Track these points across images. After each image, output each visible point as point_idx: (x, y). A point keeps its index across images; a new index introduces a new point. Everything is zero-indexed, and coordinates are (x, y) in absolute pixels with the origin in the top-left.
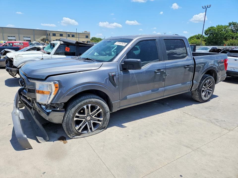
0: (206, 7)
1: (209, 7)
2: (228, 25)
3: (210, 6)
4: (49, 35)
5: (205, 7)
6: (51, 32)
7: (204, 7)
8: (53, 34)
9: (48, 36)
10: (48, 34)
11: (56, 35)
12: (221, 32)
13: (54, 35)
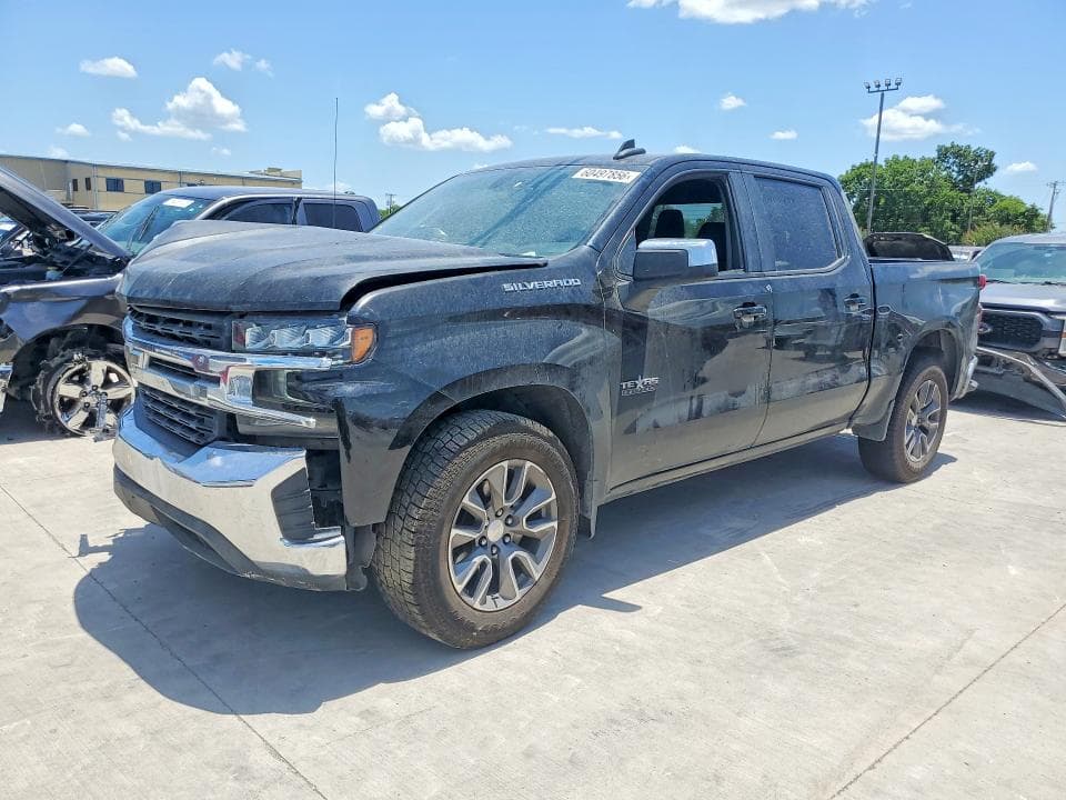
0: (883, 87)
1: (893, 86)
2: (934, 155)
3: (898, 84)
4: (88, 187)
5: (879, 86)
6: (101, 173)
7: (873, 88)
8: (108, 180)
9: (75, 189)
10: (75, 182)
11: (127, 185)
12: (907, 189)
13: (115, 185)
